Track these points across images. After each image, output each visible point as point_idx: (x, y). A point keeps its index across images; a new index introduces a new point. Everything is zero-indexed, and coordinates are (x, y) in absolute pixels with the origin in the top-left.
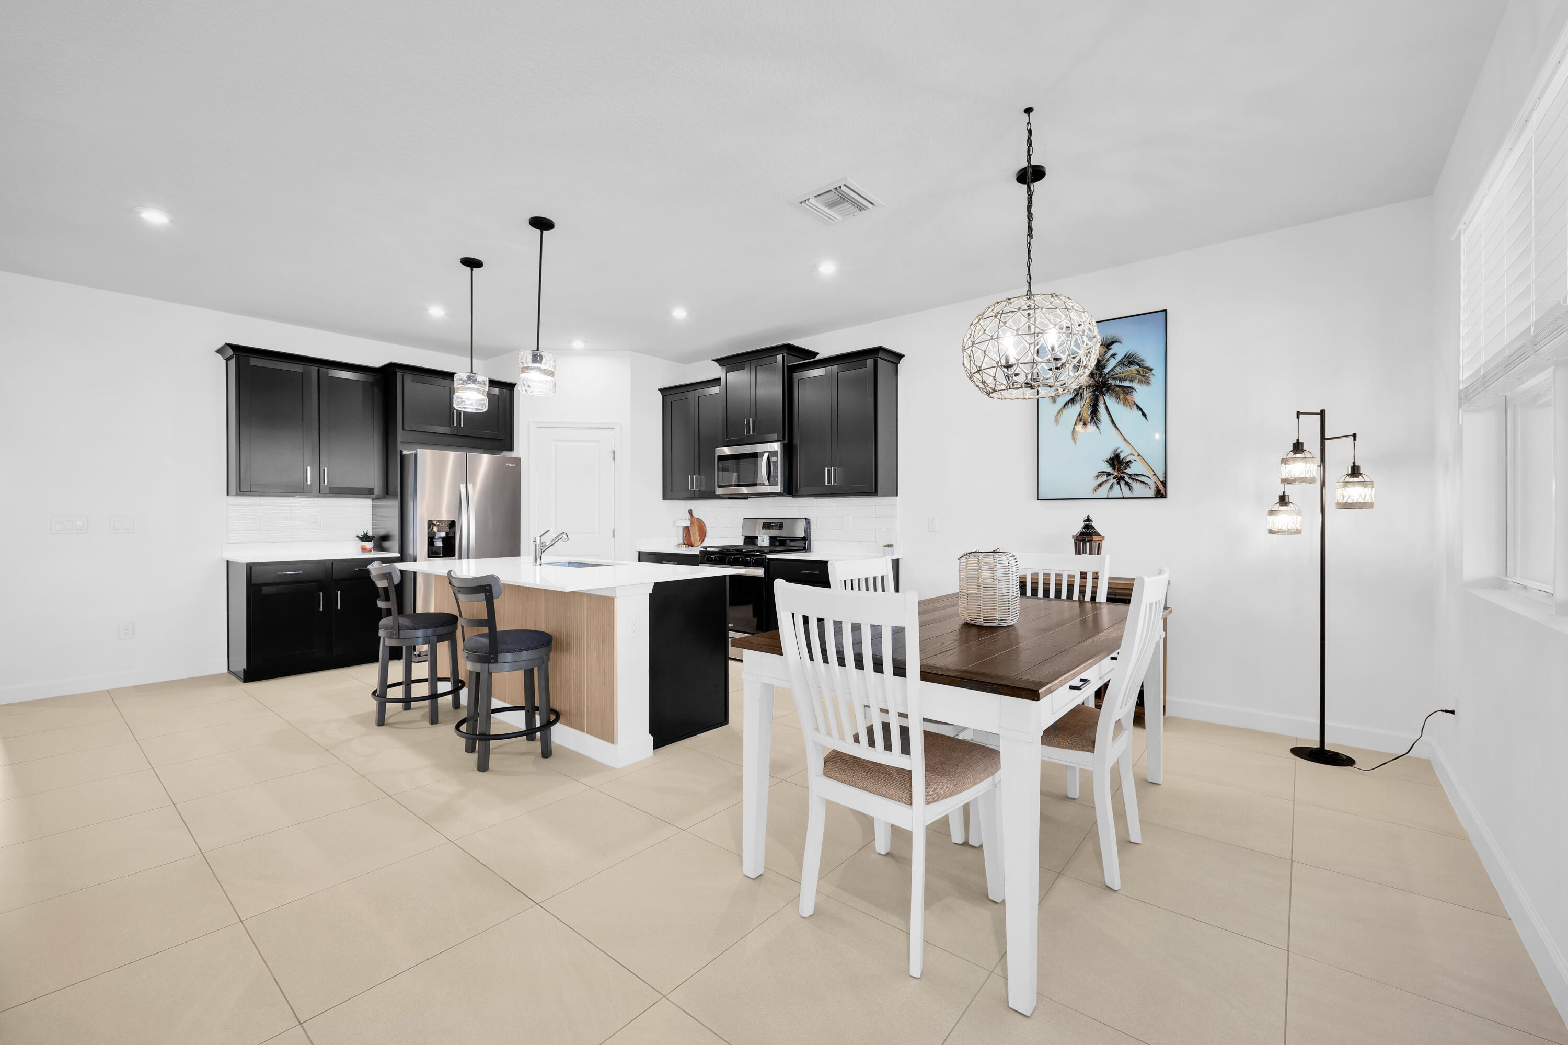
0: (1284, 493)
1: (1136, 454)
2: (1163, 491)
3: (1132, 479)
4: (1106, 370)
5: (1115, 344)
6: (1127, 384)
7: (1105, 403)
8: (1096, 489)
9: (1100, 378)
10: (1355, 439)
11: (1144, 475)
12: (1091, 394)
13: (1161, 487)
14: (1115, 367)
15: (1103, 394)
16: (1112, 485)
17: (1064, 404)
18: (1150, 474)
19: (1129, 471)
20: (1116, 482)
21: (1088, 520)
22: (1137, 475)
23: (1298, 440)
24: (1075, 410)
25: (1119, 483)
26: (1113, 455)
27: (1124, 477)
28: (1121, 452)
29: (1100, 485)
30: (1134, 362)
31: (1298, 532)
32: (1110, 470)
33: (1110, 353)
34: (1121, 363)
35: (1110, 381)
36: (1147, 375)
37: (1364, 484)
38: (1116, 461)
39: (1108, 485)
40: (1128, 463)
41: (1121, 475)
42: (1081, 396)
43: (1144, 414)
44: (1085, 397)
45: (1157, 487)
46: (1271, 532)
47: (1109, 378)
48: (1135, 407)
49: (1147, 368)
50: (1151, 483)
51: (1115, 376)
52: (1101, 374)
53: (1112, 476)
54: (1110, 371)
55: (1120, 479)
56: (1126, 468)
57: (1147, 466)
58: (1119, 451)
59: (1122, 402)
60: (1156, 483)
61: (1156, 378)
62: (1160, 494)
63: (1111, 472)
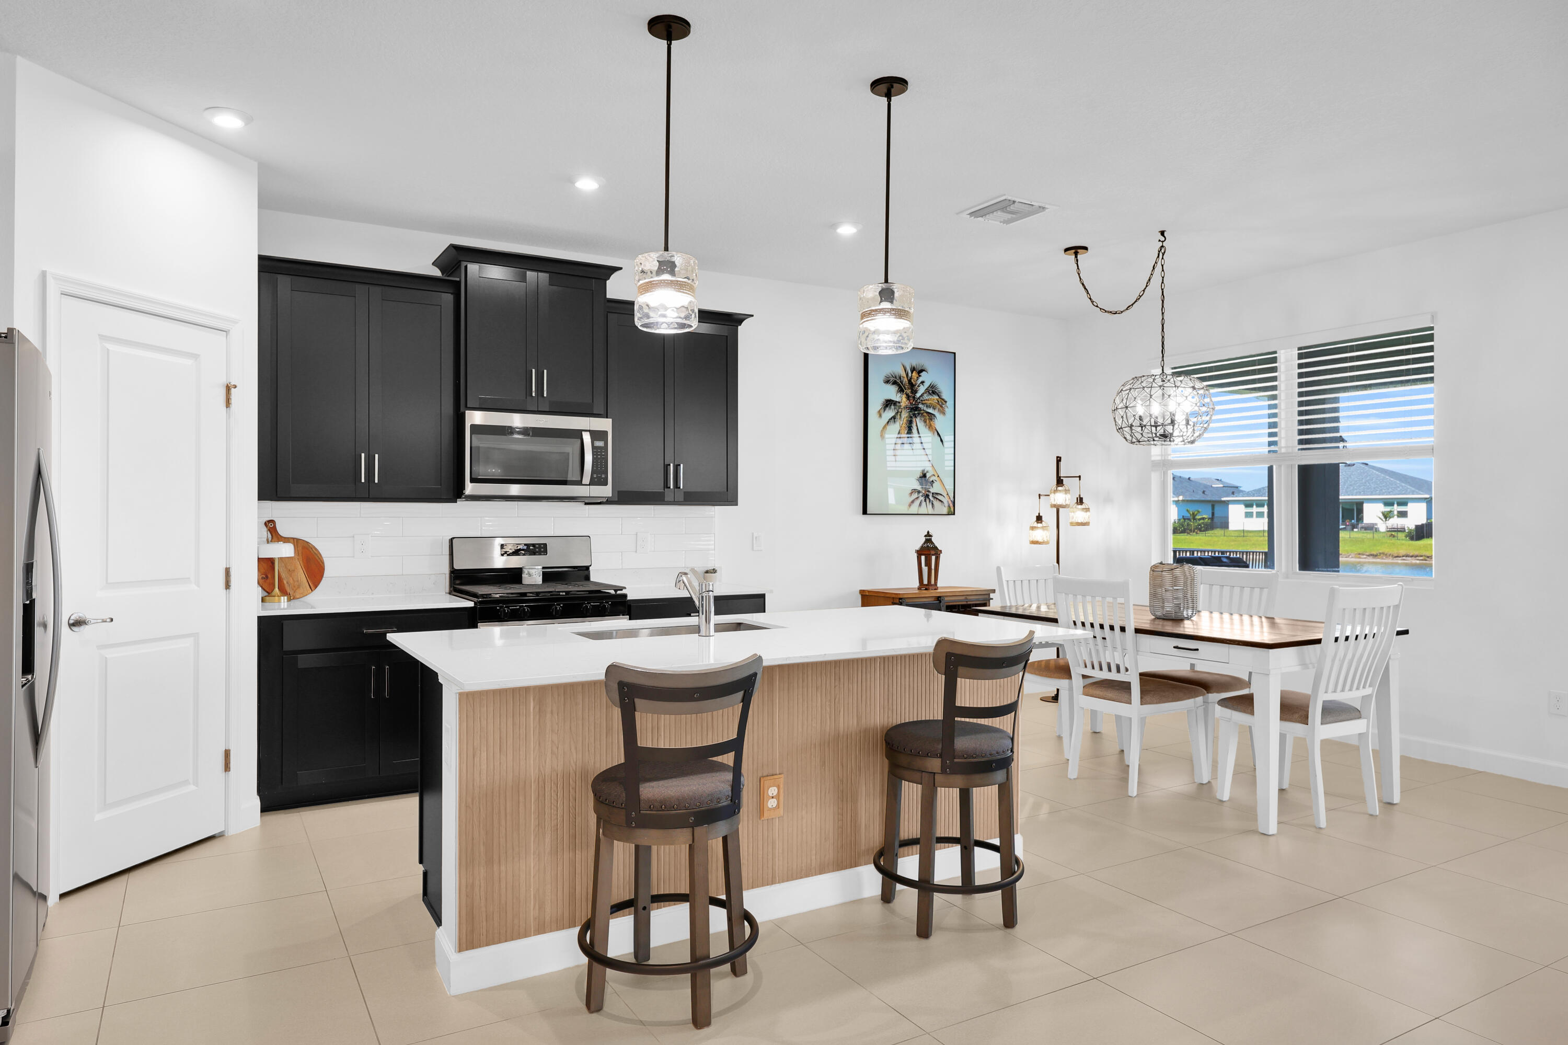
0: (1039, 513)
1: (937, 476)
2: (954, 510)
3: (934, 498)
4: (918, 395)
5: (924, 372)
6: (930, 411)
7: (917, 425)
8: (911, 506)
9: (914, 401)
10: (1079, 479)
11: (941, 494)
12: (907, 415)
13: (952, 505)
14: (923, 393)
15: (916, 417)
16: (920, 503)
17: (887, 421)
18: (945, 495)
19: (932, 490)
20: (923, 499)
21: (928, 535)
22: (937, 494)
24: (896, 427)
25: (925, 501)
26: (921, 474)
27: (929, 495)
28: (927, 472)
29: (913, 502)
30: (936, 392)
32: (919, 487)
33: (921, 379)
34: (927, 391)
35: (920, 406)
36: (943, 406)
37: (1086, 509)
38: (924, 481)
39: (917, 502)
40: (931, 483)
41: (927, 493)
42: (900, 415)
43: (942, 441)
44: (903, 417)
45: (950, 505)
46: (1032, 542)
47: (920, 402)
48: (936, 433)
49: (943, 399)
50: (946, 502)
51: (924, 402)
52: (914, 397)
53: (921, 494)
54: (920, 396)
55: (926, 498)
56: (930, 487)
57: (942, 485)
58: (925, 472)
59: (928, 427)
61: (949, 410)
62: (953, 513)
63: (921, 490)
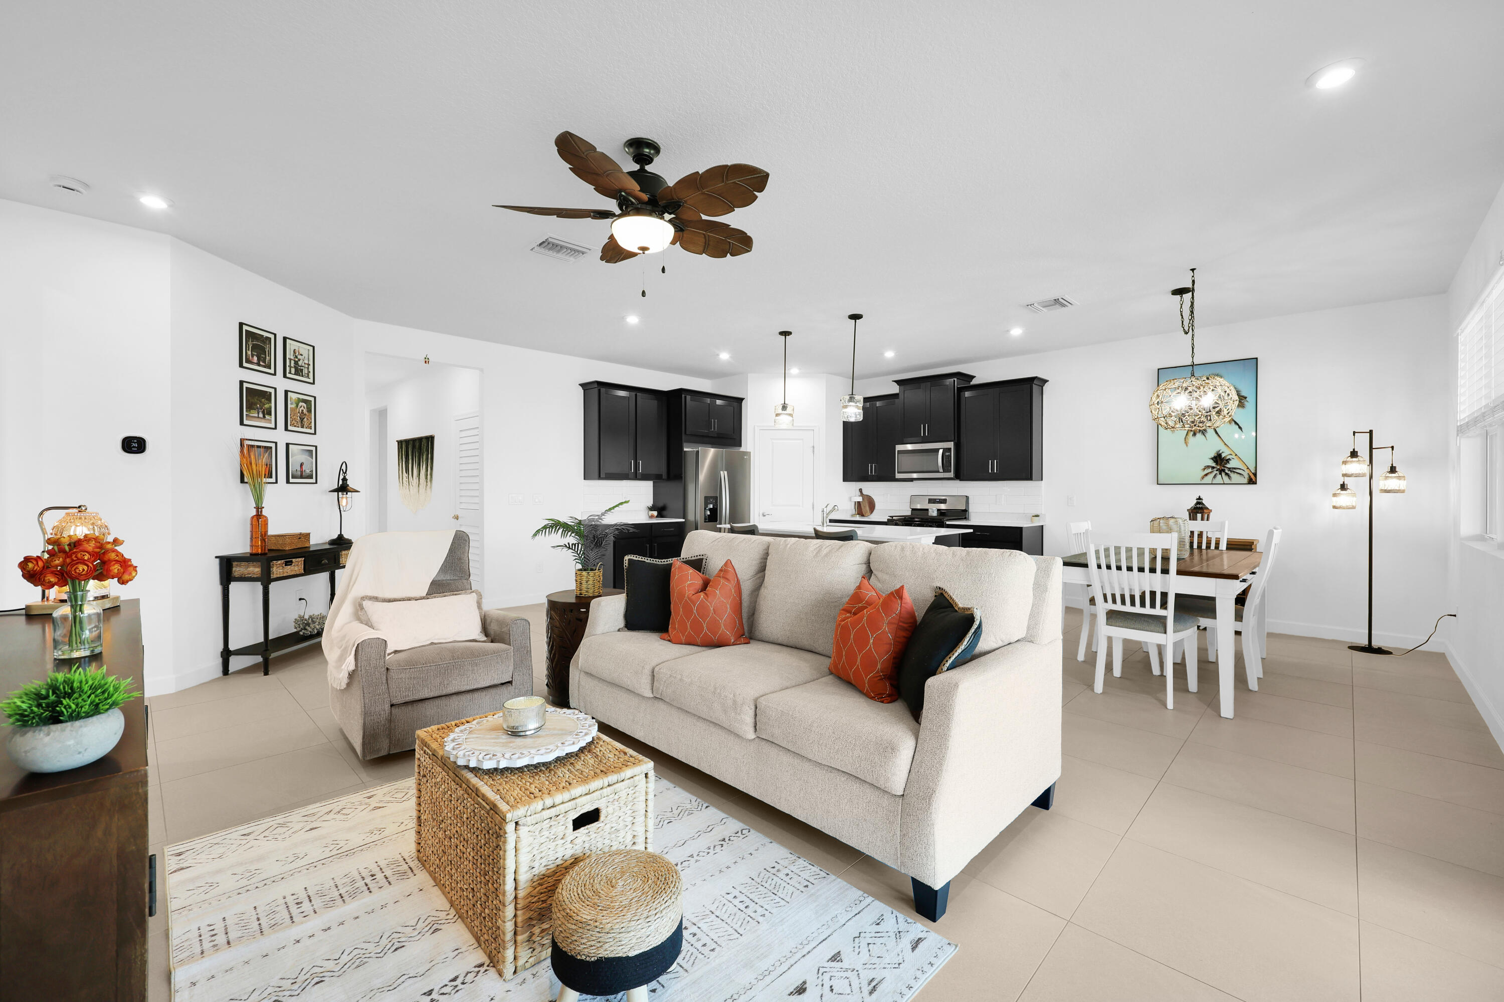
0: (1344, 482)
1: (1234, 454)
2: (1254, 480)
3: (1231, 471)
8: (1203, 478)
10: (1393, 450)
11: (1240, 469)
13: (1253, 477)
16: (1215, 475)
18: (1245, 468)
19: (1228, 466)
20: (1218, 473)
21: (1199, 498)
22: (1235, 468)
23: (1354, 449)
25: (1220, 474)
26: (1216, 455)
27: (1225, 470)
28: (1223, 452)
29: (1206, 475)
31: (1354, 508)
32: (1214, 465)
36: (1243, 402)
37: (1399, 478)
38: (1219, 460)
39: (1211, 476)
40: (1228, 461)
41: (1223, 468)
43: (1241, 429)
45: (1250, 477)
46: (1334, 507)
49: (1242, 396)
50: (1245, 474)
53: (1215, 469)
55: (1221, 471)
56: (1226, 464)
57: (1242, 463)
58: (1221, 452)
60: (1248, 474)
61: (1250, 404)
62: (1252, 481)
63: (1215, 466)
